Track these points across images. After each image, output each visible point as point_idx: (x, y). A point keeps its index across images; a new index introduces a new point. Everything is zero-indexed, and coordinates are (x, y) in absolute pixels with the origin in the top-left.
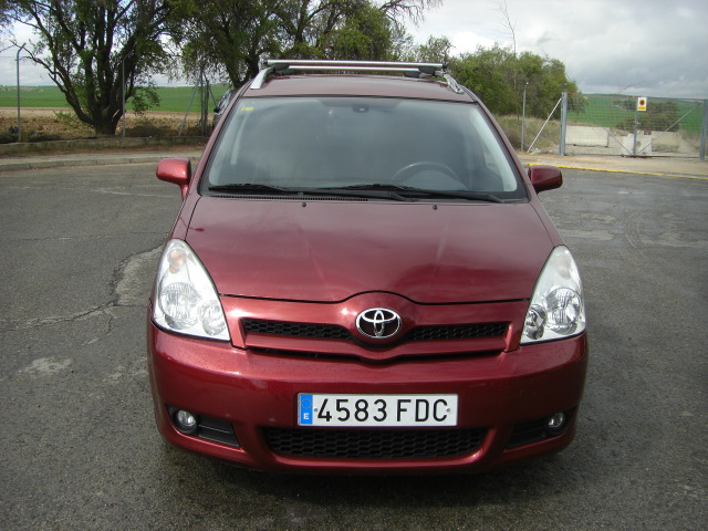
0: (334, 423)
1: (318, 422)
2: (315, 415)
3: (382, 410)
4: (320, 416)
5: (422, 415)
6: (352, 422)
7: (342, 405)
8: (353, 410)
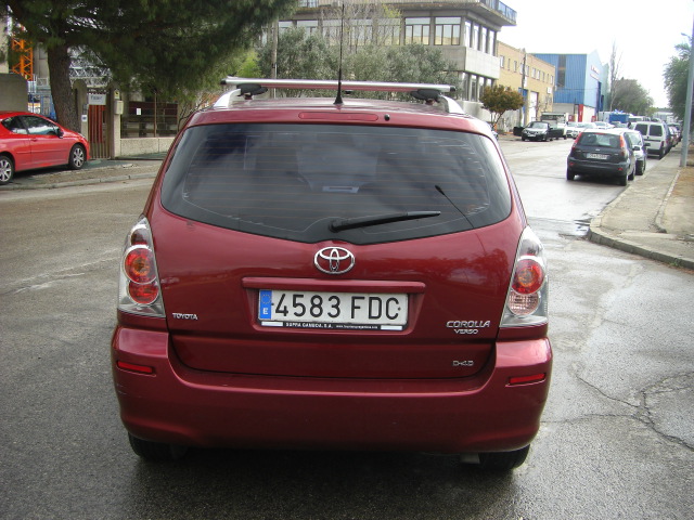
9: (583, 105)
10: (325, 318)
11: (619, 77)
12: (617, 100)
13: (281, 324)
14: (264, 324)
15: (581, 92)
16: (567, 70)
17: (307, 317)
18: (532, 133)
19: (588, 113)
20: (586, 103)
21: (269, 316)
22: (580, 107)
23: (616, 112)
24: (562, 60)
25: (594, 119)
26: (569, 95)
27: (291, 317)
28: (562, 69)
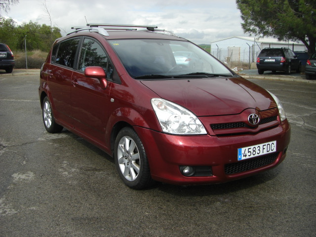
0: (248, 157)
1: (243, 158)
2: (243, 155)
3: (259, 150)
4: (244, 156)
5: (268, 150)
6: (252, 156)
7: (250, 150)
8: (252, 152)
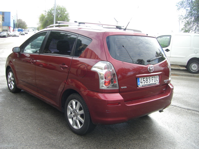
9: (10, 27)
10: (148, 83)
11: (19, 19)
12: (19, 25)
13: (142, 86)
14: (139, 86)
15: (9, 23)
16: (5, 16)
17: (146, 83)
18: (1, 35)
19: (12, 29)
20: (11, 26)
21: (139, 84)
22: (9, 27)
23: (19, 29)
24: (3, 13)
25: (14, 30)
26: (6, 24)
27: (143, 84)
28: (3, 16)
